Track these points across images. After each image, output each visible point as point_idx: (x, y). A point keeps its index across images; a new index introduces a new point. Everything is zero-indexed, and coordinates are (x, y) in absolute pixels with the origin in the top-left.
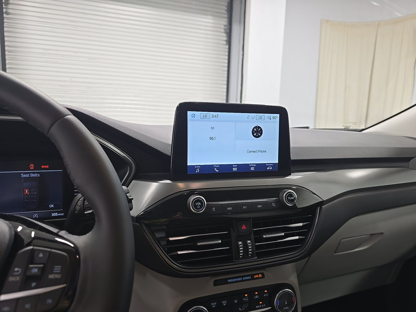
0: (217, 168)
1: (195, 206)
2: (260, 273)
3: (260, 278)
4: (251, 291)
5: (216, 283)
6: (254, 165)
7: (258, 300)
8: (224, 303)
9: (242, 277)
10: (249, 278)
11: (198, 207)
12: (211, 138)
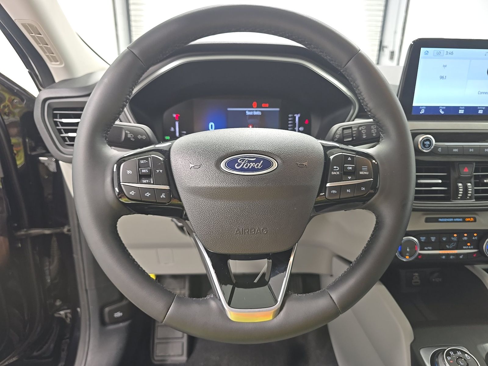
0: (443, 110)
1: (424, 145)
2: (472, 217)
3: (472, 222)
4: (460, 233)
5: (427, 220)
6: (484, 108)
7: (466, 242)
8: (433, 239)
9: (454, 218)
10: (461, 220)
11: (427, 146)
12: (442, 77)
